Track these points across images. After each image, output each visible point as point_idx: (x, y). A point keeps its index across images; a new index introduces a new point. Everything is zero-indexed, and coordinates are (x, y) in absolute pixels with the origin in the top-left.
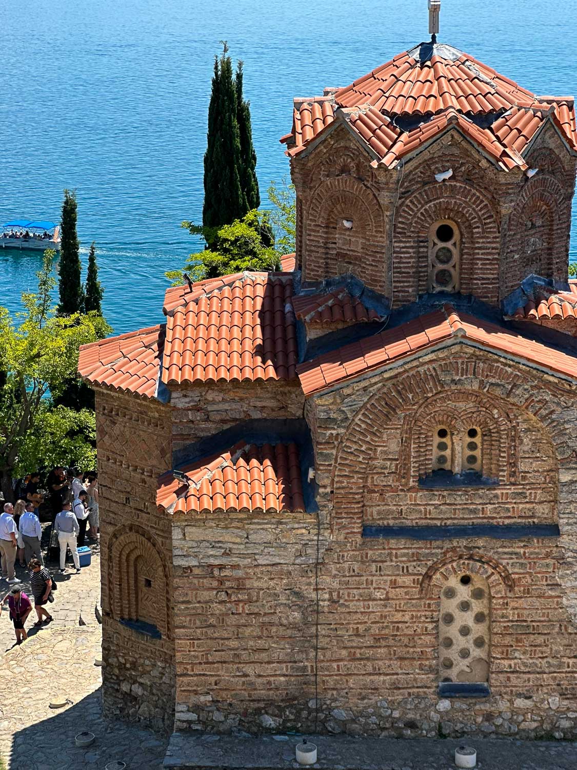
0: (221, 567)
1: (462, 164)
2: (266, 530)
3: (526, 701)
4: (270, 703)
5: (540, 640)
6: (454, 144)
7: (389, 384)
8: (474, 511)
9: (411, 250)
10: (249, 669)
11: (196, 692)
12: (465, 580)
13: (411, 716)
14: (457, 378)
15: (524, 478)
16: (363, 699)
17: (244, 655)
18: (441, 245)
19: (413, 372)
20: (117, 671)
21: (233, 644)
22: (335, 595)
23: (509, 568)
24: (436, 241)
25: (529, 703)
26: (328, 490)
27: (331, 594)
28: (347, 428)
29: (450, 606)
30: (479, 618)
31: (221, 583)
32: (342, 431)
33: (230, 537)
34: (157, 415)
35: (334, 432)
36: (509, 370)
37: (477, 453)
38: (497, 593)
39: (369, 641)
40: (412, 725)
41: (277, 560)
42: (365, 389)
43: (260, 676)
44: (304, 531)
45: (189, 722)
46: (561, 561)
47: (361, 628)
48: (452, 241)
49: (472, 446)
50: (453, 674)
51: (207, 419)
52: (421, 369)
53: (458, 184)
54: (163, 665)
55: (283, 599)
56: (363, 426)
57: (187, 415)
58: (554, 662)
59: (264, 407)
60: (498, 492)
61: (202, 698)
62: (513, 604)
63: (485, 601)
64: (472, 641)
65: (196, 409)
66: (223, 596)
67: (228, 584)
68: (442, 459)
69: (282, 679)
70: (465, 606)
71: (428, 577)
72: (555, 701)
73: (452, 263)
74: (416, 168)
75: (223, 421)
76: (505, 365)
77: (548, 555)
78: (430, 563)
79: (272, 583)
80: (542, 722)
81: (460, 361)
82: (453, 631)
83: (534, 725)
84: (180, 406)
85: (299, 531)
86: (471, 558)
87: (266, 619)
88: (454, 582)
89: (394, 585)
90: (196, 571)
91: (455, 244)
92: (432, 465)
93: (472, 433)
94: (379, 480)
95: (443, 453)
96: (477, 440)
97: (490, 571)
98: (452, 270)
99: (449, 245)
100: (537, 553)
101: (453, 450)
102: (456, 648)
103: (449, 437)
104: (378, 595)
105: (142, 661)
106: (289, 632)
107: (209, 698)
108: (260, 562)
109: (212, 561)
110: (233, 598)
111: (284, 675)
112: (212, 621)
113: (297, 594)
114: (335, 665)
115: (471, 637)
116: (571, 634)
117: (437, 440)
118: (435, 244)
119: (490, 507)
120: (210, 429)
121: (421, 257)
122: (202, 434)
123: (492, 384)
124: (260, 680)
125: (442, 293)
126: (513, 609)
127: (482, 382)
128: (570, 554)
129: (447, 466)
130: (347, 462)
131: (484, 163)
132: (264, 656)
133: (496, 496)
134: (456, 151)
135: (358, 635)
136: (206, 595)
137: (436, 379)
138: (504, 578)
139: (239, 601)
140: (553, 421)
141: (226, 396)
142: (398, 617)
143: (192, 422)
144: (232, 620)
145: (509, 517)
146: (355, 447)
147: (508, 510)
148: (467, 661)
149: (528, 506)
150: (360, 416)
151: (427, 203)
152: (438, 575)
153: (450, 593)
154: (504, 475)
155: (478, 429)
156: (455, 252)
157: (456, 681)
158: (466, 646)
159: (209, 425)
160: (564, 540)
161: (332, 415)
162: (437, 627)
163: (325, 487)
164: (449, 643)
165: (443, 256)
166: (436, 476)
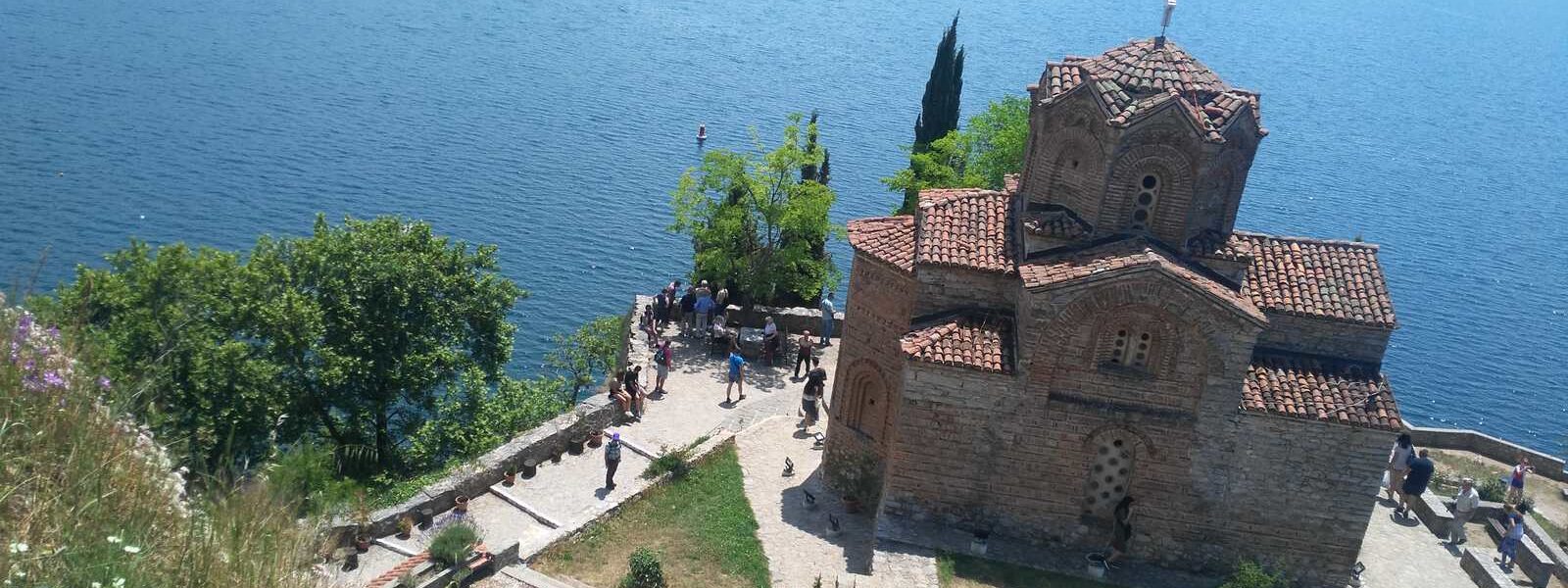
0: (939, 404)
1: (1176, 132)
2: (976, 382)
3: (1146, 537)
4: (956, 506)
5: (1166, 495)
6: (1173, 115)
7: (1090, 292)
8: (1136, 395)
9: (1121, 192)
10: (945, 480)
11: (903, 489)
12: (1118, 443)
13: (1057, 532)
14: (1144, 295)
15: (1180, 377)
16: (1024, 515)
17: (943, 470)
18: (1144, 190)
19: (1111, 286)
20: (837, 460)
21: (936, 459)
22: (1018, 437)
23: (1154, 442)
24: (1142, 187)
25: (1148, 539)
26: (1029, 361)
27: (1015, 436)
28: (1053, 319)
29: (1103, 460)
30: (1122, 472)
31: (937, 415)
32: (1048, 321)
33: (950, 383)
34: (904, 284)
35: (1042, 321)
36: (1186, 296)
37: (1146, 352)
38: (1141, 456)
39: (1038, 475)
40: (1056, 539)
41: (981, 406)
42: (1072, 292)
43: (952, 486)
44: (1005, 389)
45: (895, 509)
46: (1195, 443)
47: (1033, 464)
48: (1154, 189)
49: (1143, 346)
50: (1094, 508)
51: (942, 294)
52: (1118, 285)
53: (1169, 147)
55: (979, 435)
56: (1065, 319)
57: (928, 288)
58: (1173, 513)
59: (986, 291)
60: (1157, 384)
61: (907, 494)
62: (1151, 466)
63: (1130, 461)
64: (1113, 487)
65: (936, 285)
66: (936, 425)
67: (941, 417)
68: (1117, 352)
69: (967, 491)
70: (1113, 462)
71: (1091, 436)
72: (1167, 541)
73: (1150, 206)
74: (1139, 130)
75: (955, 297)
76: (1184, 291)
77: (1185, 435)
78: (1095, 427)
79: (973, 422)
80: (1154, 554)
81: (1149, 283)
82: (1100, 478)
83: (1148, 554)
84: (924, 281)
85: (1001, 388)
86: (1126, 428)
87: (965, 446)
88: (1109, 444)
89: (1064, 438)
90: (920, 404)
91: (1155, 191)
92: (1109, 356)
93: (1145, 337)
94: (1067, 361)
95: (1119, 348)
96: (1148, 342)
97: (1139, 440)
98: (1149, 211)
99: (1150, 191)
100: (1177, 434)
101: (1127, 347)
102: (1100, 490)
103: (1126, 337)
104: (1050, 443)
106: (980, 459)
107: (912, 494)
108: (968, 405)
109: (933, 399)
110: (943, 427)
111: (968, 488)
112: (924, 441)
113: (990, 432)
114: (1008, 488)
115: (1113, 485)
116: (1189, 495)
117: (1117, 338)
118: (1140, 190)
119: (1148, 393)
120: (943, 300)
121: (1127, 197)
122: (939, 304)
123: (1171, 304)
124: (952, 489)
125: (1137, 226)
126: (1150, 470)
127: (1163, 301)
128: (1202, 438)
129: (1120, 358)
130: (1048, 344)
131: (1193, 134)
132: (958, 472)
133: (1155, 387)
134: (1172, 121)
135: (1030, 470)
136: (923, 422)
137: (1127, 293)
138: (1148, 447)
139: (947, 430)
140: (1211, 339)
141: (960, 280)
142: (1063, 461)
143: (931, 293)
144: (939, 443)
145: (1161, 404)
146: (1055, 333)
147: (1162, 398)
148: (1107, 501)
149: (1178, 398)
150: (1064, 312)
151: (1141, 158)
152: (1099, 437)
153: (1104, 451)
154: (1164, 373)
155: (1150, 335)
156: (1155, 198)
157: (1095, 514)
158: (1108, 490)
159: (942, 297)
160: (1200, 427)
161: (1044, 308)
162: (1089, 474)
163: (1027, 359)
164: (1095, 485)
165: (1145, 199)
166: (1112, 365)
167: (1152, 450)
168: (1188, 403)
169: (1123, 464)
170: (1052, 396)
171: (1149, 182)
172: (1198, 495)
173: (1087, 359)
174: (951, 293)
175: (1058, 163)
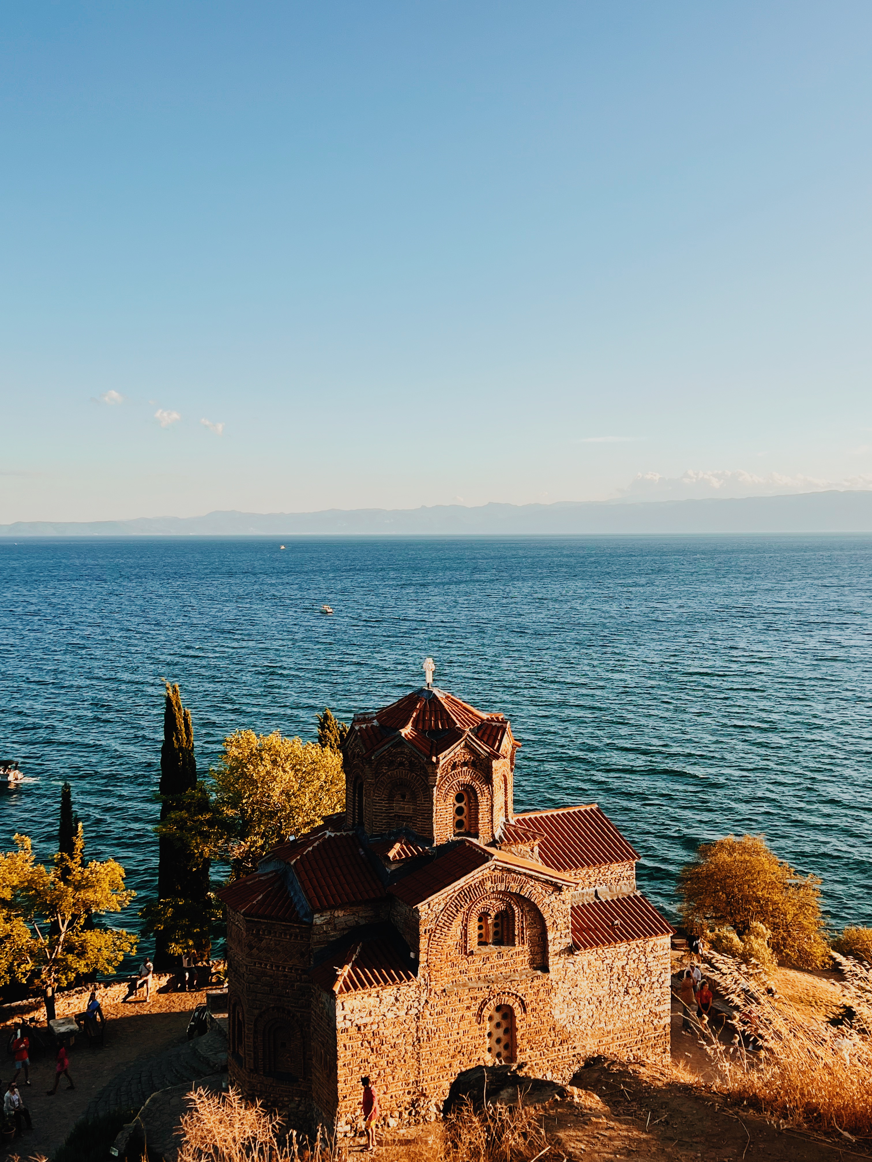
1: (471, 758)
2: (391, 995)
5: (541, 1038)
6: (466, 746)
9: (444, 811)
12: (498, 1009)
14: (492, 885)
18: (458, 805)
19: (469, 885)
23: (524, 998)
24: (456, 803)
26: (425, 964)
28: (435, 924)
29: (492, 1026)
31: (365, 1035)
32: (432, 926)
34: (298, 931)
35: (428, 927)
36: (520, 877)
37: (500, 929)
38: (518, 1013)
44: (413, 992)
46: (551, 989)
48: (464, 802)
49: (497, 925)
51: (335, 929)
52: (474, 883)
53: (469, 769)
54: (299, 1099)
56: (443, 922)
57: (323, 928)
63: (509, 1020)
64: (502, 1047)
65: (329, 923)
66: (366, 1044)
67: (369, 1036)
68: (480, 936)
70: (498, 1025)
71: (480, 1010)
73: (464, 815)
74: (447, 761)
75: (343, 929)
76: (518, 874)
78: (481, 1001)
81: (494, 875)
85: (410, 993)
86: (503, 993)
88: (493, 1012)
90: (350, 1030)
91: (465, 804)
92: (477, 941)
93: (497, 917)
96: (499, 920)
97: (514, 1000)
98: (464, 819)
99: (462, 804)
100: (537, 986)
101: (486, 929)
102: (494, 1053)
103: (484, 921)
105: (281, 1099)
108: (388, 1017)
109: (360, 1022)
115: (502, 1044)
116: (555, 1032)
117: (478, 924)
118: (455, 805)
120: (336, 935)
121: (449, 814)
122: (331, 939)
123: (511, 887)
125: (459, 833)
126: (526, 1021)
127: (505, 887)
128: (554, 983)
129: (483, 939)
130: (435, 946)
133: (513, 954)
134: (467, 750)
137: (480, 887)
138: (521, 1004)
142: (465, 1038)
143: (326, 932)
147: (520, 961)
149: (531, 957)
150: (442, 916)
151: (452, 782)
152: (485, 1009)
153: (490, 1018)
154: (517, 940)
155: (500, 915)
156: (466, 809)
159: (335, 933)
160: (551, 975)
161: (427, 917)
163: (423, 962)
164: (490, 1050)
169: (505, 1024)
171: (459, 798)
174: (341, 927)
175: (391, 799)
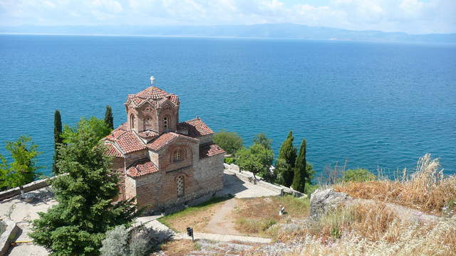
0: (144, 185)
1: (169, 107)
8: (181, 165)
9: (161, 123)
13: (174, 202)
14: (178, 143)
15: (188, 158)
16: (167, 202)
23: (187, 173)
25: (190, 195)
26: (160, 167)
27: (161, 185)
29: (178, 182)
30: (182, 183)
38: (185, 178)
39: (167, 192)
40: (174, 204)
41: (153, 181)
42: (166, 148)
44: (157, 175)
46: (194, 170)
47: (166, 190)
48: (167, 120)
50: (179, 193)
51: (131, 159)
53: (168, 110)
55: (154, 188)
56: (165, 154)
59: (140, 155)
65: (129, 158)
66: (144, 191)
69: (154, 203)
70: (180, 182)
71: (175, 178)
72: (193, 193)
75: (134, 159)
77: (192, 170)
78: (175, 176)
79: (152, 186)
80: (192, 197)
81: (179, 140)
82: (178, 186)
84: (127, 158)
86: (181, 173)
88: (179, 178)
89: (171, 181)
97: (184, 174)
98: (167, 125)
100: (190, 170)
101: (176, 156)
102: (179, 189)
104: (168, 183)
106: (155, 194)
108: (150, 183)
110: (146, 190)
113: (156, 187)
115: (181, 186)
116: (195, 182)
119: (183, 164)
120: (132, 161)
125: (165, 129)
126: (188, 180)
129: (175, 159)
130: (163, 161)
133: (184, 162)
134: (168, 104)
136: (142, 191)
140: (192, 148)
141: (134, 154)
142: (171, 186)
143: (129, 160)
146: (164, 158)
147: (186, 164)
148: (180, 191)
149: (188, 162)
152: (177, 177)
153: (178, 180)
154: (185, 158)
157: (179, 195)
162: (176, 186)
165: (165, 122)
166: (175, 161)
167: (187, 175)
168: (190, 163)
169: (182, 181)
170: (167, 173)
171: (165, 119)
172: (197, 181)
173: (171, 161)
175: (144, 120)
